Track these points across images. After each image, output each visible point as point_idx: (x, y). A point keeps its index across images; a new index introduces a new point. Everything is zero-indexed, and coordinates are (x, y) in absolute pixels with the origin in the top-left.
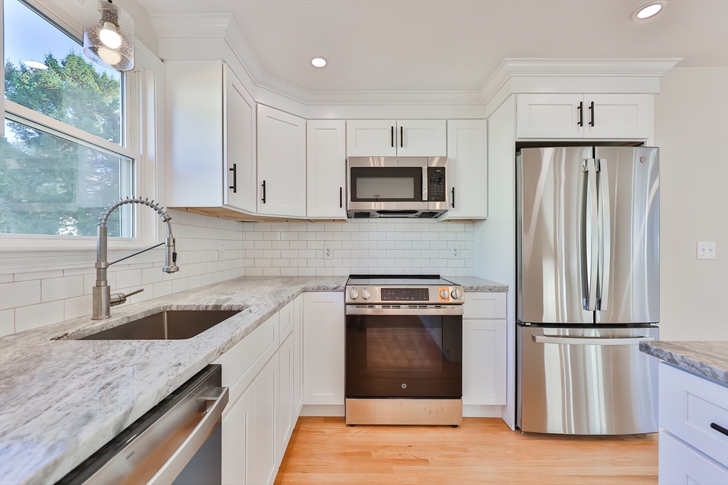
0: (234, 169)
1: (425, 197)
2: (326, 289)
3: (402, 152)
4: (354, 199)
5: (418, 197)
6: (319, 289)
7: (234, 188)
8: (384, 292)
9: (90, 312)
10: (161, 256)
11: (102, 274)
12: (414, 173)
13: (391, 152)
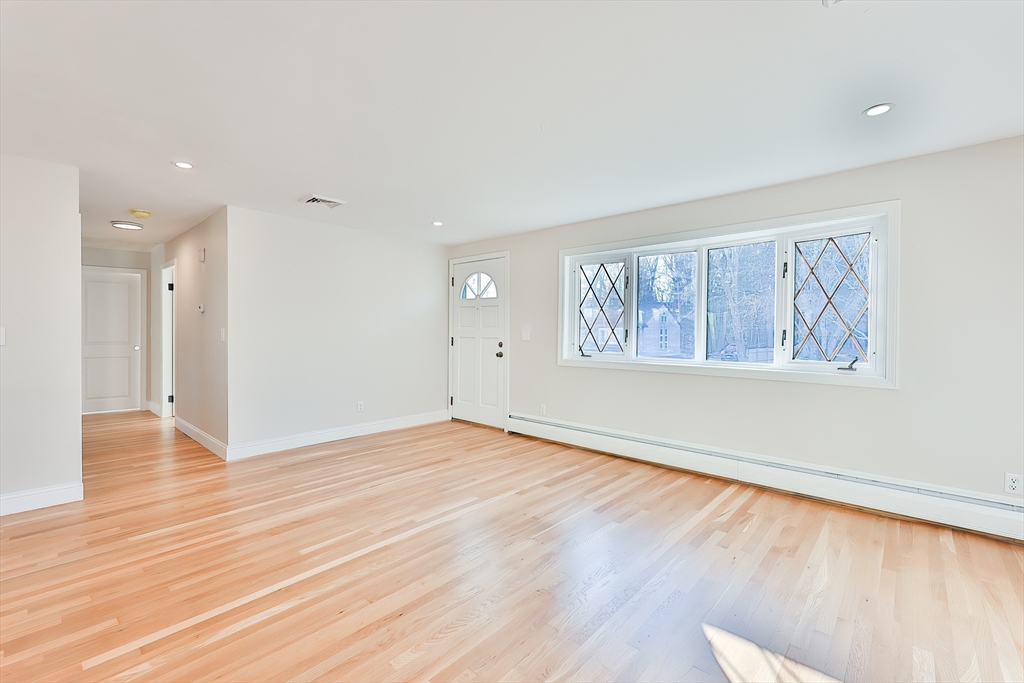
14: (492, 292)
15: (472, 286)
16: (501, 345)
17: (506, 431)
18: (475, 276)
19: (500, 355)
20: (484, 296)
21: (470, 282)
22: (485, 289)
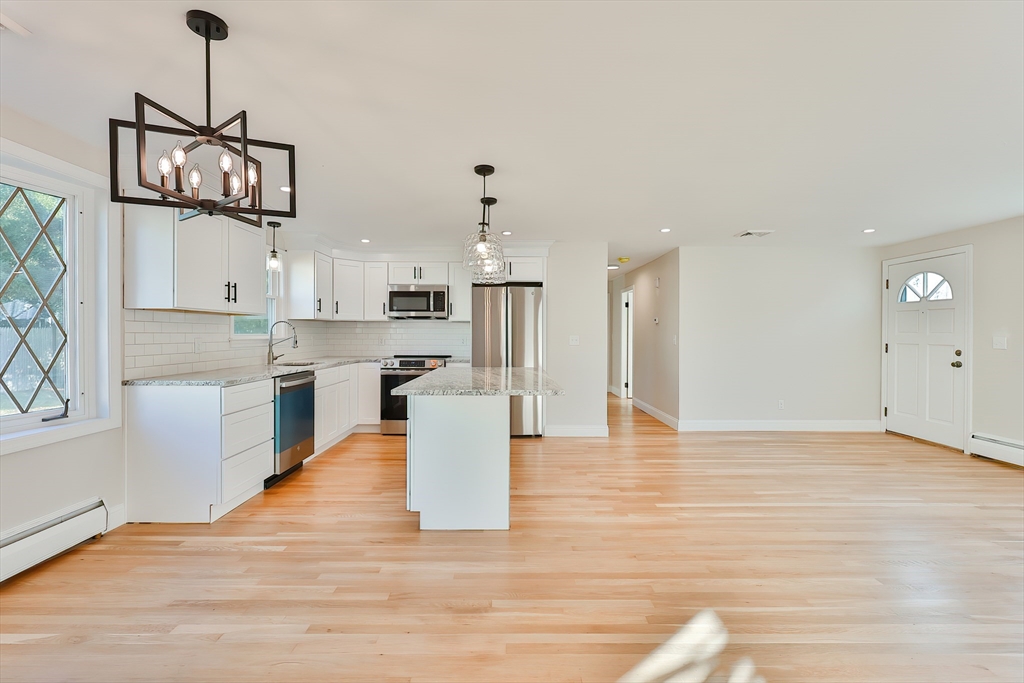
0: (320, 301)
1: (432, 309)
2: (370, 361)
3: (422, 282)
4: (391, 310)
5: (428, 310)
6: (366, 361)
7: (320, 310)
8: (401, 363)
9: (267, 362)
10: (292, 341)
11: (270, 347)
12: (426, 294)
13: (416, 282)
14: (945, 292)
15: (915, 287)
16: (958, 353)
17: (967, 452)
18: (921, 276)
19: (958, 365)
20: (932, 298)
21: (911, 283)
22: (935, 290)
